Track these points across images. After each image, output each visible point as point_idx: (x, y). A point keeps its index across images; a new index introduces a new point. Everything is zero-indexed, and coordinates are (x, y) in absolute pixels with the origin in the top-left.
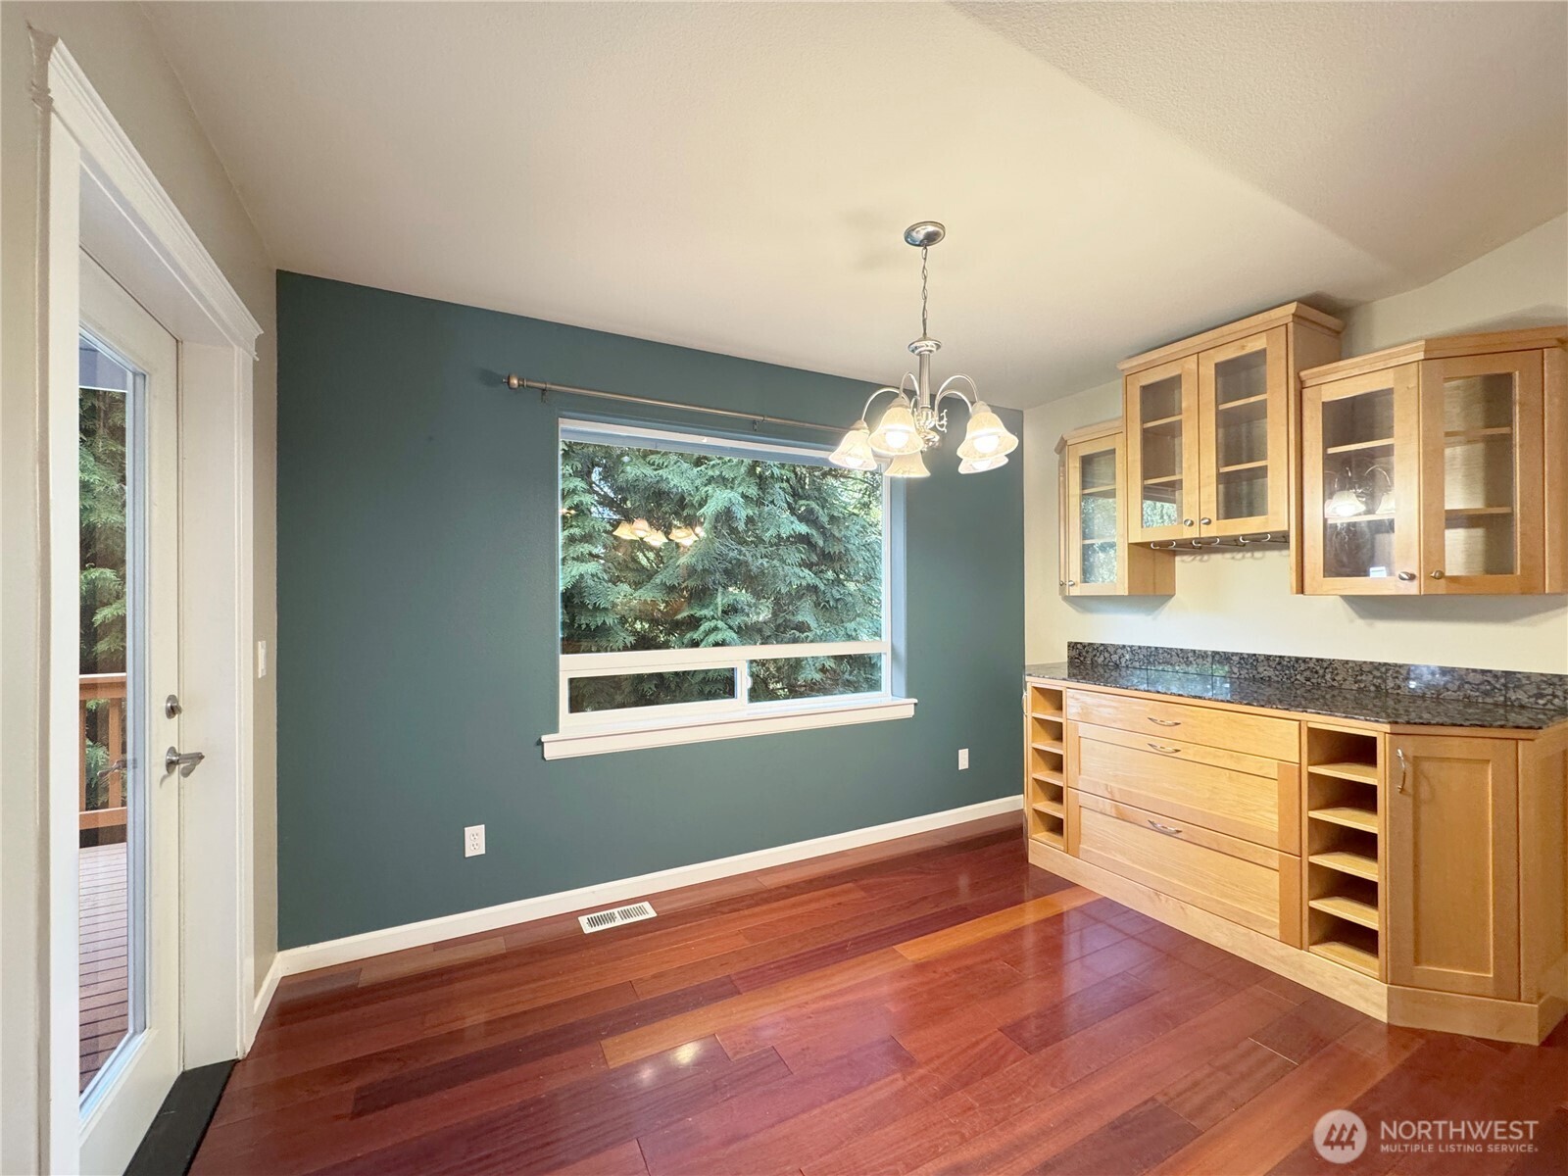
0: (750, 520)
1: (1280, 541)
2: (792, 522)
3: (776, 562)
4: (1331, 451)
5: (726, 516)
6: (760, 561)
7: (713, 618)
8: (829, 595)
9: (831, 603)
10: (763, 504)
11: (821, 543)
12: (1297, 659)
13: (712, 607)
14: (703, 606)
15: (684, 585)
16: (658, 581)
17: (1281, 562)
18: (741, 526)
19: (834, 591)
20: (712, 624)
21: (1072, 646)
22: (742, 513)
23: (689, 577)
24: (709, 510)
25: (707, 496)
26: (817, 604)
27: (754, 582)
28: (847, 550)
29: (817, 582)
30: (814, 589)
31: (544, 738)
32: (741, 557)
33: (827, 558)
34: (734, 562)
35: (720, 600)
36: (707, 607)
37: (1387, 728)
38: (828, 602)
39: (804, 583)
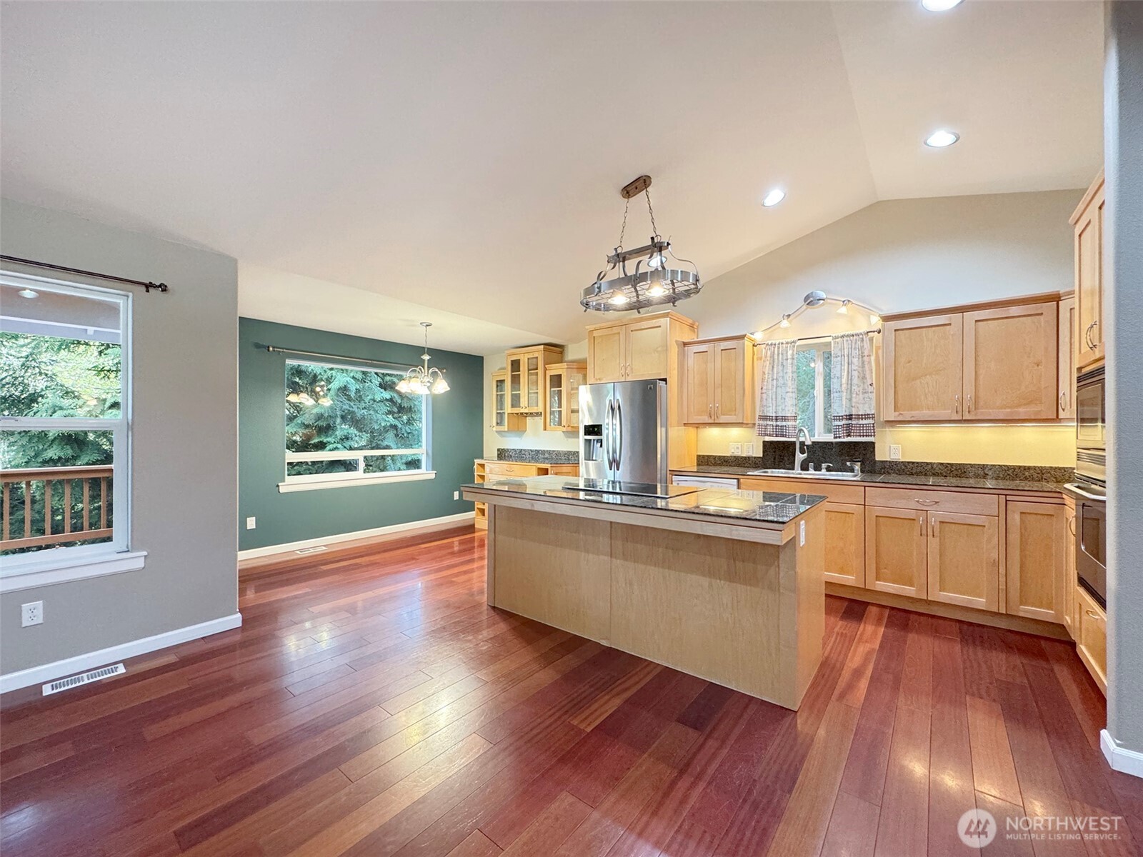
0: (358, 391)
1: (538, 414)
2: (382, 393)
3: (371, 412)
4: (552, 389)
5: (344, 390)
6: (363, 411)
7: (335, 442)
8: (404, 430)
9: (405, 435)
10: (365, 382)
11: (399, 401)
12: (538, 452)
13: (333, 437)
14: (327, 436)
15: (315, 424)
16: (299, 422)
17: (540, 420)
18: (353, 395)
19: (407, 428)
20: (335, 445)
21: (498, 450)
22: (353, 386)
23: (319, 419)
24: (335, 385)
25: (332, 376)
26: (397, 435)
27: (357, 423)
28: (415, 405)
29: (396, 422)
30: (395, 427)
31: (280, 484)
32: (351, 409)
33: (401, 409)
34: (346, 411)
35: (339, 433)
36: (331, 436)
37: (550, 465)
38: (403, 434)
39: (388, 424)
